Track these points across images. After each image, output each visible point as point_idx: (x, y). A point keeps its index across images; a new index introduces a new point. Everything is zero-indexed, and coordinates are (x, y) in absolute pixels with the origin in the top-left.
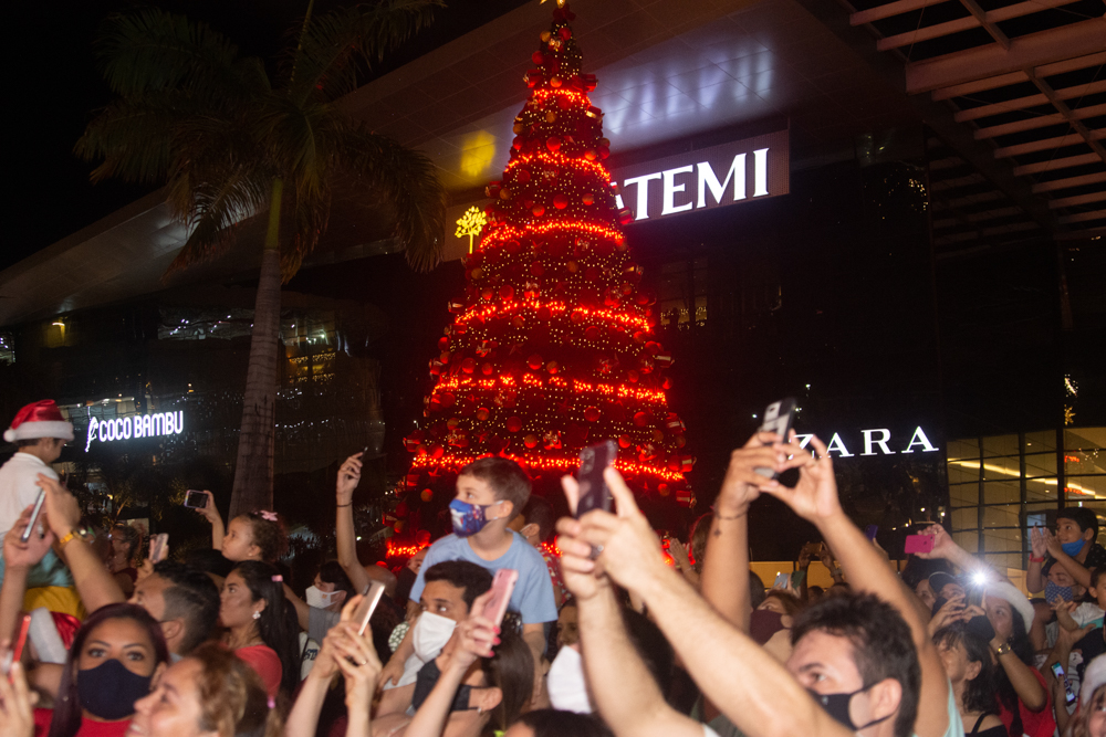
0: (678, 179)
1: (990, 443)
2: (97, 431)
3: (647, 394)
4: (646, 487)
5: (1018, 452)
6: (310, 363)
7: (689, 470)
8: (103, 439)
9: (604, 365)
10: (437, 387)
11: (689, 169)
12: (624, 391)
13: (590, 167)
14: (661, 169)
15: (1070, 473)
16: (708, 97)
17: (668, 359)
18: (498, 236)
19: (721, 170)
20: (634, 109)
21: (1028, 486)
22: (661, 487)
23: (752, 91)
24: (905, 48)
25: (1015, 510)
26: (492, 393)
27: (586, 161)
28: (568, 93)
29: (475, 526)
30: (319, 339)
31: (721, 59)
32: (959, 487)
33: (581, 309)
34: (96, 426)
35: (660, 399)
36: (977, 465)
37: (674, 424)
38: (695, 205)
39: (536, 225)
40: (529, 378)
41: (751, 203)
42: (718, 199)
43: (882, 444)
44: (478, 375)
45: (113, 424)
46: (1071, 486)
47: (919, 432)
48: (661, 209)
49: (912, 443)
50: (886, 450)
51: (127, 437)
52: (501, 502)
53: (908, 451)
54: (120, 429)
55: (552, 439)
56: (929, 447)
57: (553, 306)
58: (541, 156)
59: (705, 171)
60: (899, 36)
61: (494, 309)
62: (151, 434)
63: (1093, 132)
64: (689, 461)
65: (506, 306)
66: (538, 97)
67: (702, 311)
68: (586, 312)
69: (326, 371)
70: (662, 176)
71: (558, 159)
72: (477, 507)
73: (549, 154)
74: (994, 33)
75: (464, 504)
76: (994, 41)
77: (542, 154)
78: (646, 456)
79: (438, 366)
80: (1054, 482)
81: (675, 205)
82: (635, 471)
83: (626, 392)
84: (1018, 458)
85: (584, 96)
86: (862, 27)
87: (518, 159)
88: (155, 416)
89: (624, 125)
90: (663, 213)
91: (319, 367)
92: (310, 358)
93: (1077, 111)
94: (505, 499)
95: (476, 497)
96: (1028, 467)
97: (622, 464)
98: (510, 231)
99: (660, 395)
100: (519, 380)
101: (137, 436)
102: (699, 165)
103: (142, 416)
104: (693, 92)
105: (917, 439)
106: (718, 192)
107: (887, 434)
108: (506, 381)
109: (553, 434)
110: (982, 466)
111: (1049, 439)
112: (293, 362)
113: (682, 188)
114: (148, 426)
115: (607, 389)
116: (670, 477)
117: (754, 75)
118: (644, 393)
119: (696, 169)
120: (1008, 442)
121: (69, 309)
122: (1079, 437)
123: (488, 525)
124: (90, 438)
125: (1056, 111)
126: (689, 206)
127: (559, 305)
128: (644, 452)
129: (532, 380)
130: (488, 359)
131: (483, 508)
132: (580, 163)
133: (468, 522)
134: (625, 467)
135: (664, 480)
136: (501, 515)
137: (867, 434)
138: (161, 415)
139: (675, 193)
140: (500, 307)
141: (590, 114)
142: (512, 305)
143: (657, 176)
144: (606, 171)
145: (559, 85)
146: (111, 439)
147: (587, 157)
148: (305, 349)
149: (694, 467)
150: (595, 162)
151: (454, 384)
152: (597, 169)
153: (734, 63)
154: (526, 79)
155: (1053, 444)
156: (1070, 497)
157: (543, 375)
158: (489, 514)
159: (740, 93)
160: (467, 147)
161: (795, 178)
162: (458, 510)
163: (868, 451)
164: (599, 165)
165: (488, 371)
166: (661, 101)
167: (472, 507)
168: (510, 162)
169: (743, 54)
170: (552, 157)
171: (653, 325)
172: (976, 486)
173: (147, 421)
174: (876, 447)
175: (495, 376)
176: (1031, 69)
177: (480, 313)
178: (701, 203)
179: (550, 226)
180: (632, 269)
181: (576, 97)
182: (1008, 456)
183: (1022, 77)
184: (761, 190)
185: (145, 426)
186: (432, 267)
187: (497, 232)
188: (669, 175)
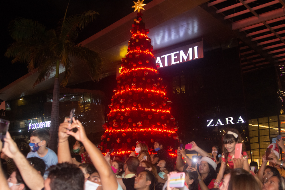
0: (175, 55)
1: (260, 120)
2: (31, 127)
3: (165, 111)
4: (165, 135)
5: (268, 122)
6: (84, 107)
7: (177, 130)
8: (33, 129)
9: (153, 104)
10: (111, 112)
11: (178, 52)
12: (158, 110)
13: (148, 53)
14: (170, 53)
15: (281, 127)
16: (182, 34)
17: (170, 102)
18: (125, 72)
19: (186, 52)
20: (163, 38)
21: (271, 130)
22: (169, 135)
23: (193, 31)
24: (231, 18)
25: (268, 137)
26: (124, 112)
27: (147, 52)
28: (142, 34)
29: (37, 149)
30: (88, 101)
31: (185, 23)
32: (251, 132)
33: (146, 90)
34: (31, 125)
35: (168, 112)
36: (257, 125)
37: (172, 119)
38: (179, 62)
39: (134, 69)
40: (133, 108)
41: (194, 61)
42: (185, 60)
43: (231, 121)
44: (120, 108)
45: (35, 124)
46: (282, 130)
47: (240, 118)
48: (171, 63)
49: (239, 121)
50: (232, 123)
51: (39, 128)
52: (42, 141)
53: (238, 123)
54: (37, 126)
55: (140, 123)
56: (243, 122)
57: (139, 89)
58: (135, 51)
59: (182, 53)
60: (230, 15)
61: (124, 91)
62: (45, 127)
63: (282, 38)
64: (177, 128)
65: (127, 90)
66: (134, 36)
67: (183, 89)
68: (148, 90)
69: (89, 109)
70: (171, 54)
71: (139, 51)
72: (36, 144)
73: (137, 50)
74: (254, 13)
75: (32, 143)
76: (254, 15)
77: (135, 50)
78: (165, 127)
79: (111, 106)
80: (278, 129)
81: (174, 62)
82: (162, 131)
83: (159, 111)
84: (268, 123)
85: (146, 35)
86: (220, 14)
87: (129, 52)
88: (46, 122)
89: (161, 42)
90: (172, 64)
91: (87, 108)
92: (84, 106)
93: (277, 33)
94: (43, 140)
95: (35, 141)
96: (270, 125)
97: (158, 130)
98: (127, 70)
99: (168, 111)
100: (131, 109)
101: (41, 127)
102: (180, 51)
103: (42, 122)
104: (178, 32)
105: (240, 120)
106: (185, 58)
107: (232, 118)
108: (128, 109)
109: (140, 122)
110: (258, 125)
111: (276, 118)
112: (81, 107)
113: (176, 57)
114: (44, 125)
115: (154, 110)
116: (172, 133)
117: (193, 27)
118: (164, 111)
119: (179, 52)
120: (265, 119)
121: (23, 96)
122: (284, 117)
123: (40, 148)
124: (29, 129)
125: (272, 33)
126: (178, 62)
127: (141, 89)
128: (164, 126)
129: (134, 109)
130: (123, 104)
131: (38, 143)
132: (145, 52)
133: (35, 148)
134: (159, 130)
135: (170, 133)
136: (43, 144)
137: (227, 119)
138: (47, 122)
139: (174, 59)
140: (126, 90)
141: (147, 39)
142: (129, 90)
143: (170, 54)
144: (152, 54)
145: (139, 32)
146: (35, 128)
147: (147, 50)
148: (85, 103)
149: (178, 130)
150: (149, 52)
151: (115, 111)
152: (150, 53)
153: (188, 24)
154: (131, 31)
155: (277, 119)
156: (282, 133)
157: (137, 107)
158: (39, 145)
159: (190, 32)
160: (121, 49)
161: (205, 53)
162: (31, 146)
163: (228, 123)
164: (150, 52)
165: (123, 106)
166: (170, 35)
167: (34, 144)
168: (128, 53)
169: (190, 22)
170: (138, 51)
171: (166, 93)
172: (257, 131)
173: (43, 124)
174: (229, 122)
175: (125, 108)
176: (265, 22)
177: (121, 92)
178: (181, 61)
179: (138, 69)
180: (160, 79)
181: (144, 35)
182: (265, 123)
183: (262, 24)
184: (196, 57)
185: (43, 125)
186: (99, 80)
187: (124, 71)
188: (173, 54)
